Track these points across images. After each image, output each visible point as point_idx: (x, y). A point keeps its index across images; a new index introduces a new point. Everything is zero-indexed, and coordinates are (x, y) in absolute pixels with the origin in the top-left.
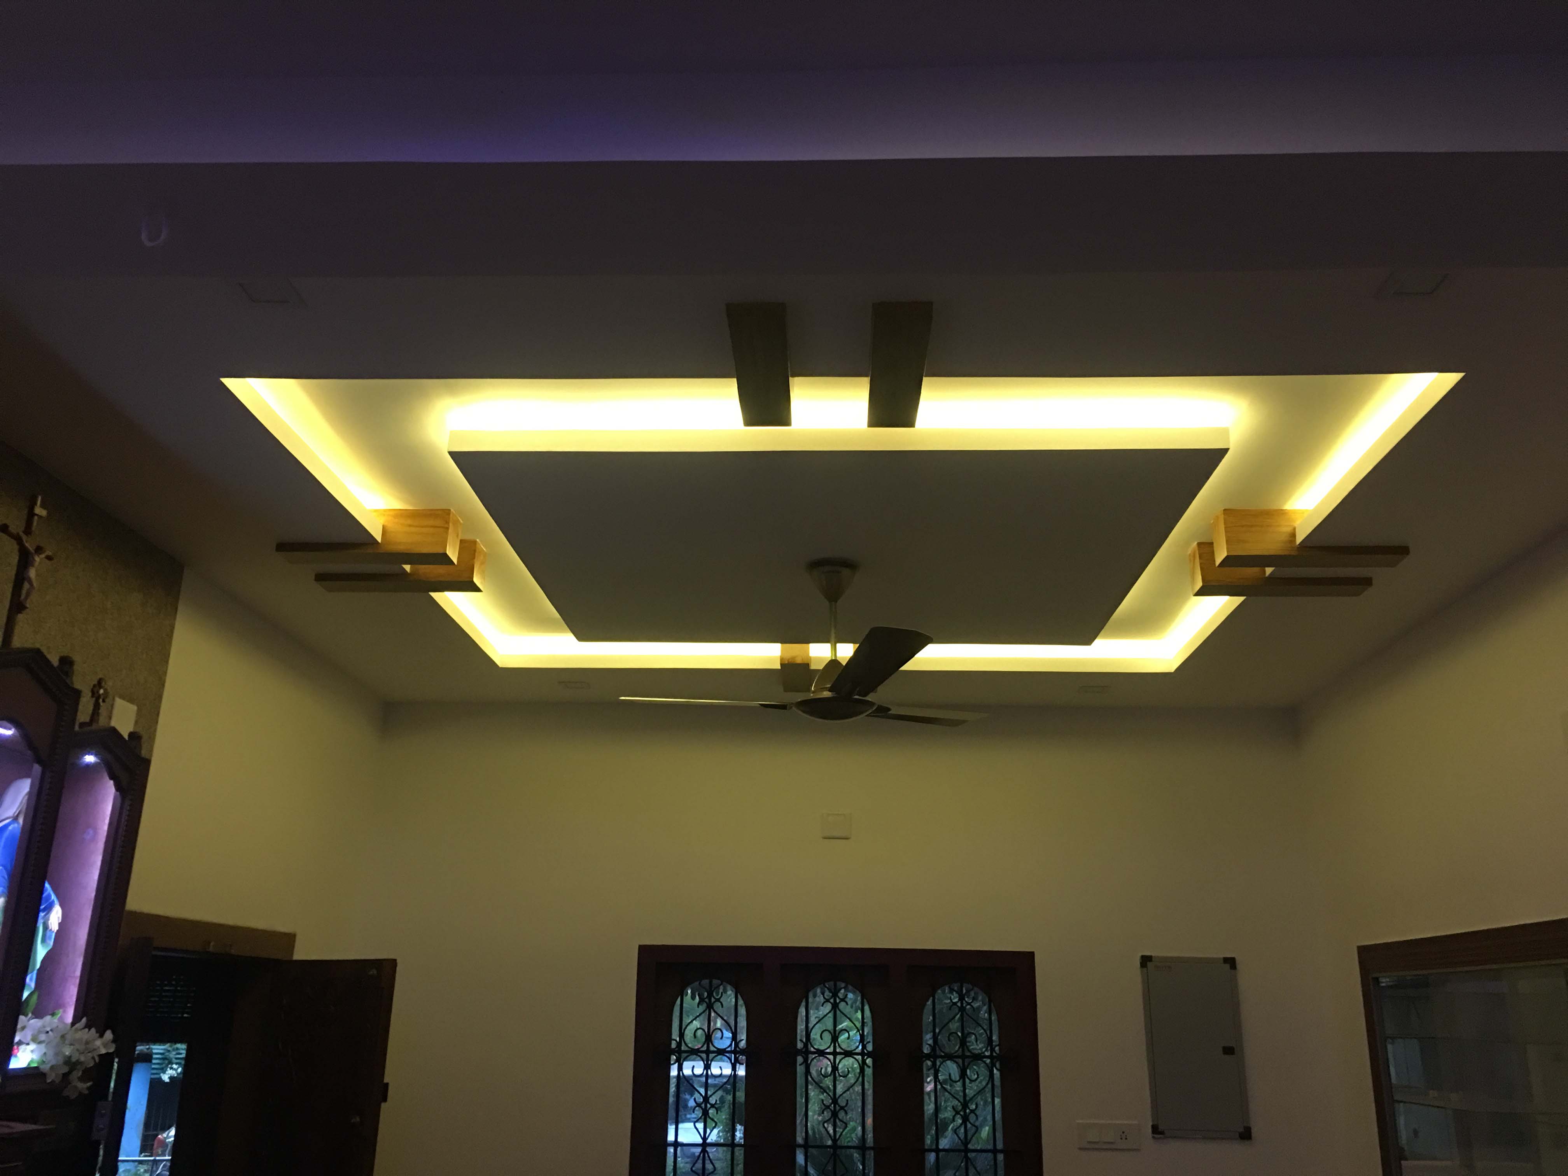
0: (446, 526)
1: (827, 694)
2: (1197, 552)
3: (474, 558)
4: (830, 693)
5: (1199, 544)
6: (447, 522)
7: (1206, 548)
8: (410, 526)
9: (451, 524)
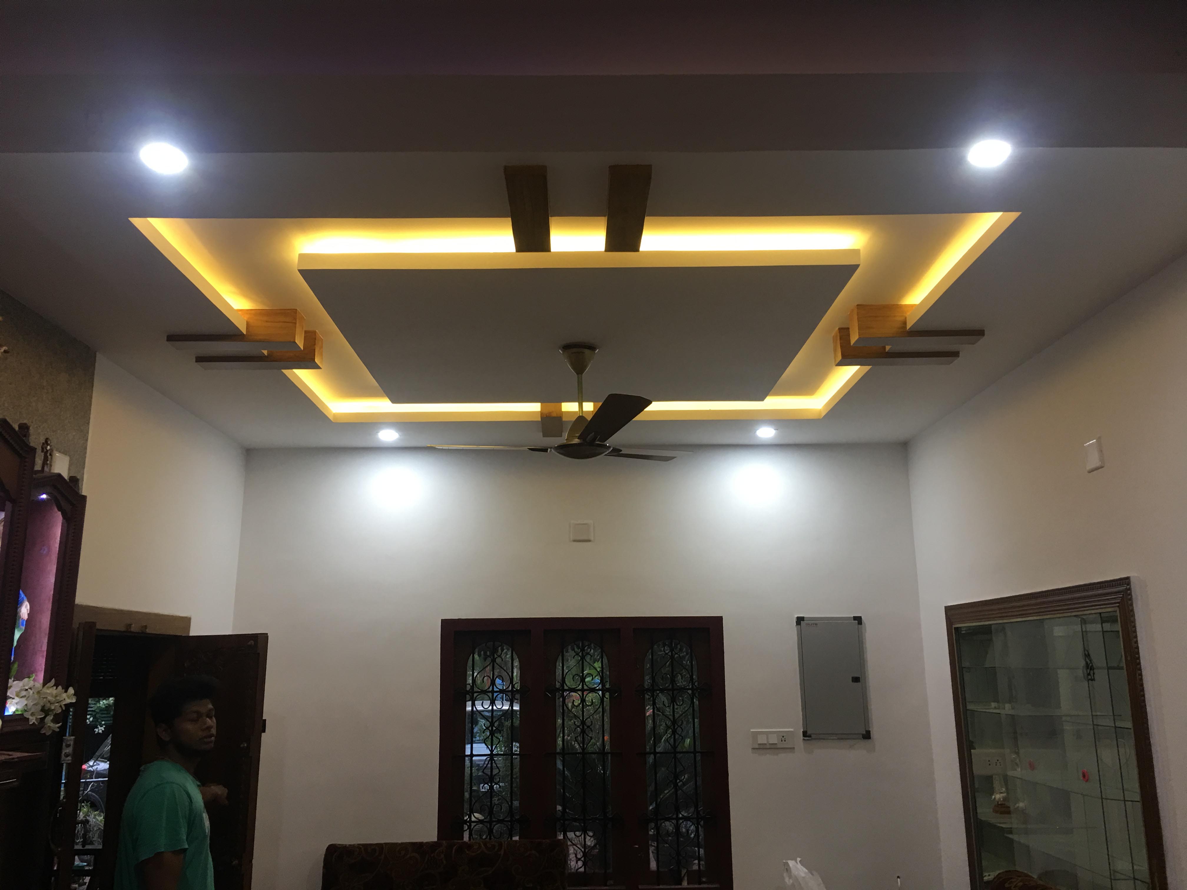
0: (294, 322)
1: (576, 441)
2: (838, 334)
3: (315, 345)
4: (579, 440)
5: (840, 329)
6: (295, 319)
7: (844, 333)
8: (267, 321)
9: (297, 320)
